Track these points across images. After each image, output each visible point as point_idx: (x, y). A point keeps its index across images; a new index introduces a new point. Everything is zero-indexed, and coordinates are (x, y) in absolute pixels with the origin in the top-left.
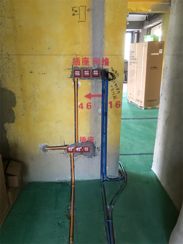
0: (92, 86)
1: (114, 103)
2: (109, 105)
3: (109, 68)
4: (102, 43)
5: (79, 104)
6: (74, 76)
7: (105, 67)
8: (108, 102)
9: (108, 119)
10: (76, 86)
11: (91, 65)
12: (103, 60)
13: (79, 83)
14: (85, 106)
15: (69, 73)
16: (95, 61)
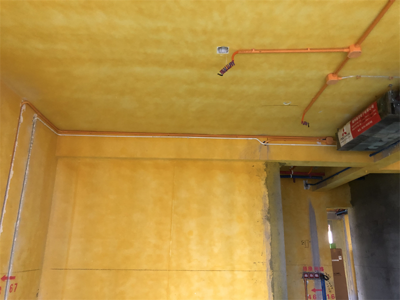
0: (316, 284)
1: (330, 296)
2: (327, 297)
3: (324, 273)
4: (319, 259)
5: (308, 295)
6: (304, 277)
7: (322, 272)
8: (327, 295)
10: (306, 284)
11: (313, 271)
12: (320, 268)
13: (308, 282)
14: (312, 297)
15: (301, 275)
16: (316, 268)
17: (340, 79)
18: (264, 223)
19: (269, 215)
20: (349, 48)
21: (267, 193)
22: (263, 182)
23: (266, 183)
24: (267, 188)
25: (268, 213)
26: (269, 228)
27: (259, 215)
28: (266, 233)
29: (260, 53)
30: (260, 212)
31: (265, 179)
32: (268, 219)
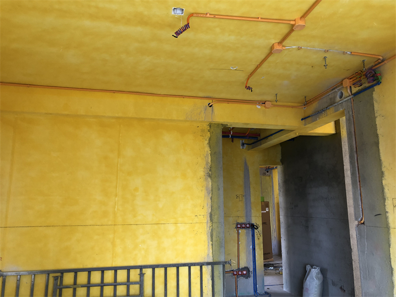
0: (246, 233)
1: (258, 242)
3: (254, 223)
4: (251, 211)
5: (240, 243)
6: (237, 227)
9: (256, 252)
11: (245, 221)
13: (240, 231)
15: (235, 226)
16: (247, 219)
17: (284, 48)
18: (206, 179)
19: (210, 173)
20: (295, 20)
21: (210, 152)
22: (207, 142)
23: (209, 143)
24: (210, 148)
25: (210, 170)
26: (210, 183)
27: (201, 172)
28: (207, 189)
29: (214, 17)
30: (202, 169)
31: (208, 139)
32: (210, 176)
